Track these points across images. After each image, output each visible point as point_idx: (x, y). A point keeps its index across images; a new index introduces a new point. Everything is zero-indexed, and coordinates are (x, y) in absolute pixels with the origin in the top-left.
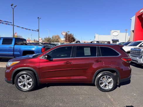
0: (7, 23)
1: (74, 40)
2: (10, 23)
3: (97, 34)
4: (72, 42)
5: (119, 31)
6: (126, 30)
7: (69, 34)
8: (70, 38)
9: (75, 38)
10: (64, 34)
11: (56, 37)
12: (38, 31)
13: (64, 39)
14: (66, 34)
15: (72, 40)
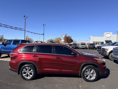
0: (21, 29)
1: (72, 41)
2: (23, 30)
3: (91, 36)
4: (70, 43)
5: (111, 33)
6: (117, 32)
7: (68, 36)
8: (68, 40)
9: (73, 40)
10: (64, 36)
11: (58, 39)
12: (43, 34)
13: (64, 40)
14: (65, 37)
15: (70, 41)
